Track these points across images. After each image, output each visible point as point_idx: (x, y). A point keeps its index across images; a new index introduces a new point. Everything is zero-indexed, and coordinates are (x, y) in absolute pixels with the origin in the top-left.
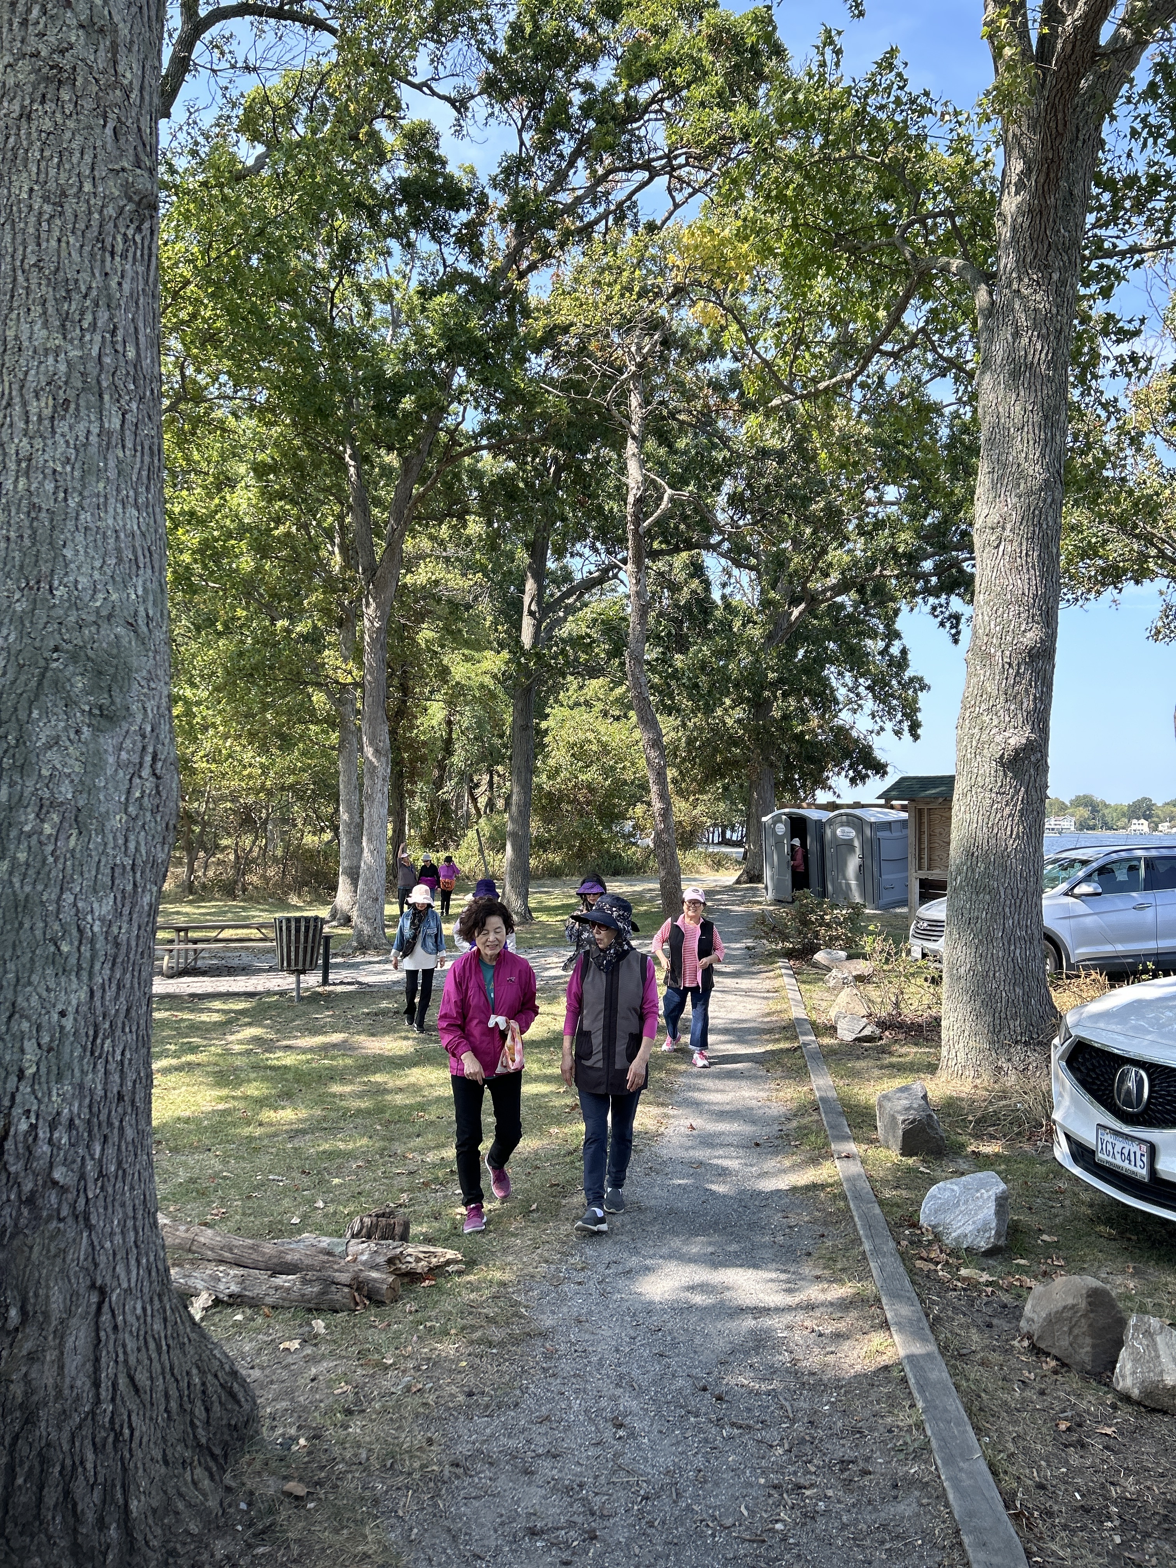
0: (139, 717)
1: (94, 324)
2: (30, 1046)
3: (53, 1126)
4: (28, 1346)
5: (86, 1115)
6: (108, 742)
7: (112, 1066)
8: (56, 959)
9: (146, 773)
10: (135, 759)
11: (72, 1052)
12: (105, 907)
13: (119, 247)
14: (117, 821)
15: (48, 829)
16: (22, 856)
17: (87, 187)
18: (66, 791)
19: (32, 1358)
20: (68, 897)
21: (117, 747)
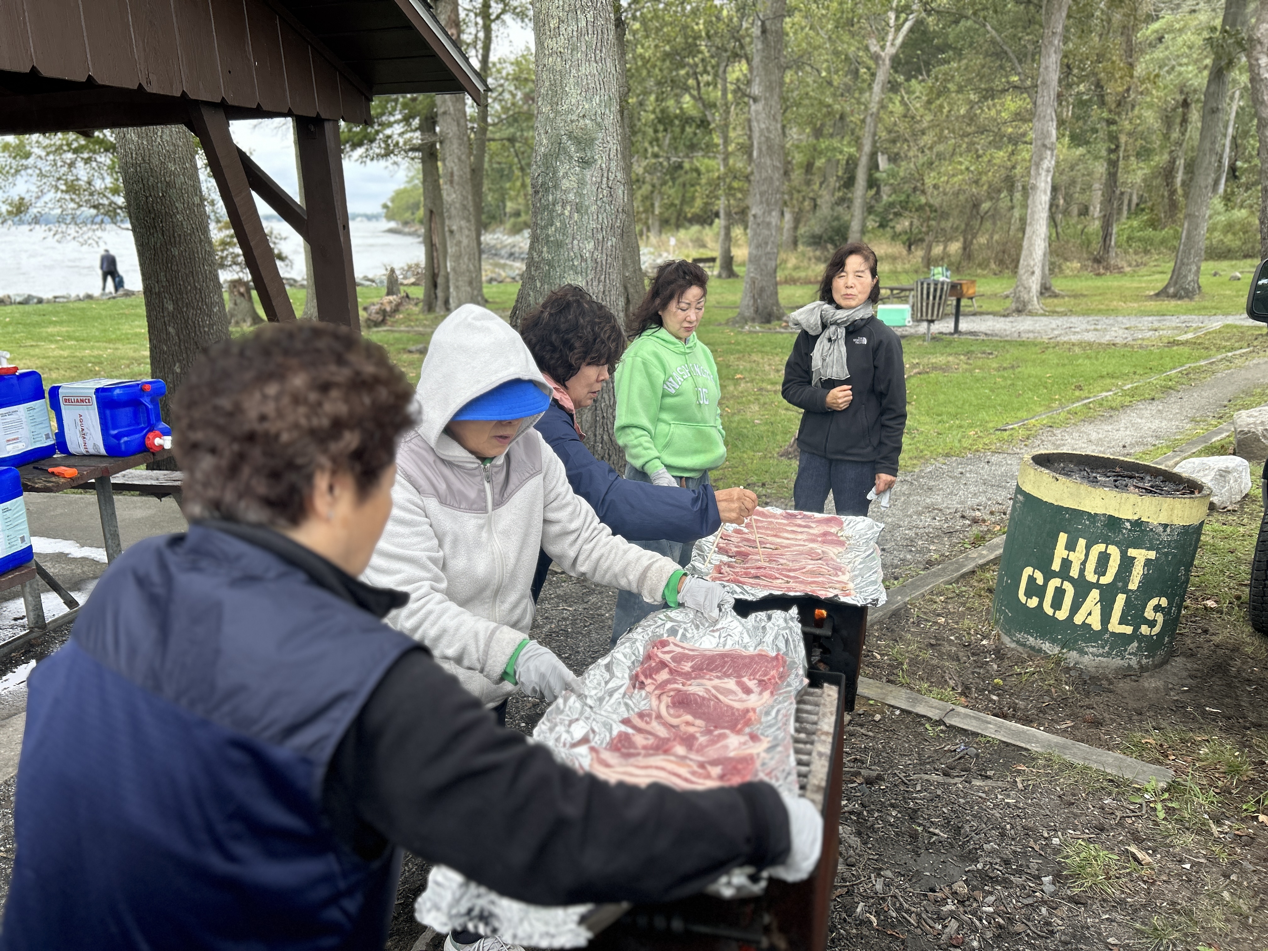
0: (599, 162)
6: (588, 173)
8: (573, 267)
9: (604, 186)
10: (599, 180)
12: (590, 246)
14: (594, 208)
15: (567, 213)
16: (558, 224)
18: (571, 196)
20: (575, 242)
21: (591, 176)
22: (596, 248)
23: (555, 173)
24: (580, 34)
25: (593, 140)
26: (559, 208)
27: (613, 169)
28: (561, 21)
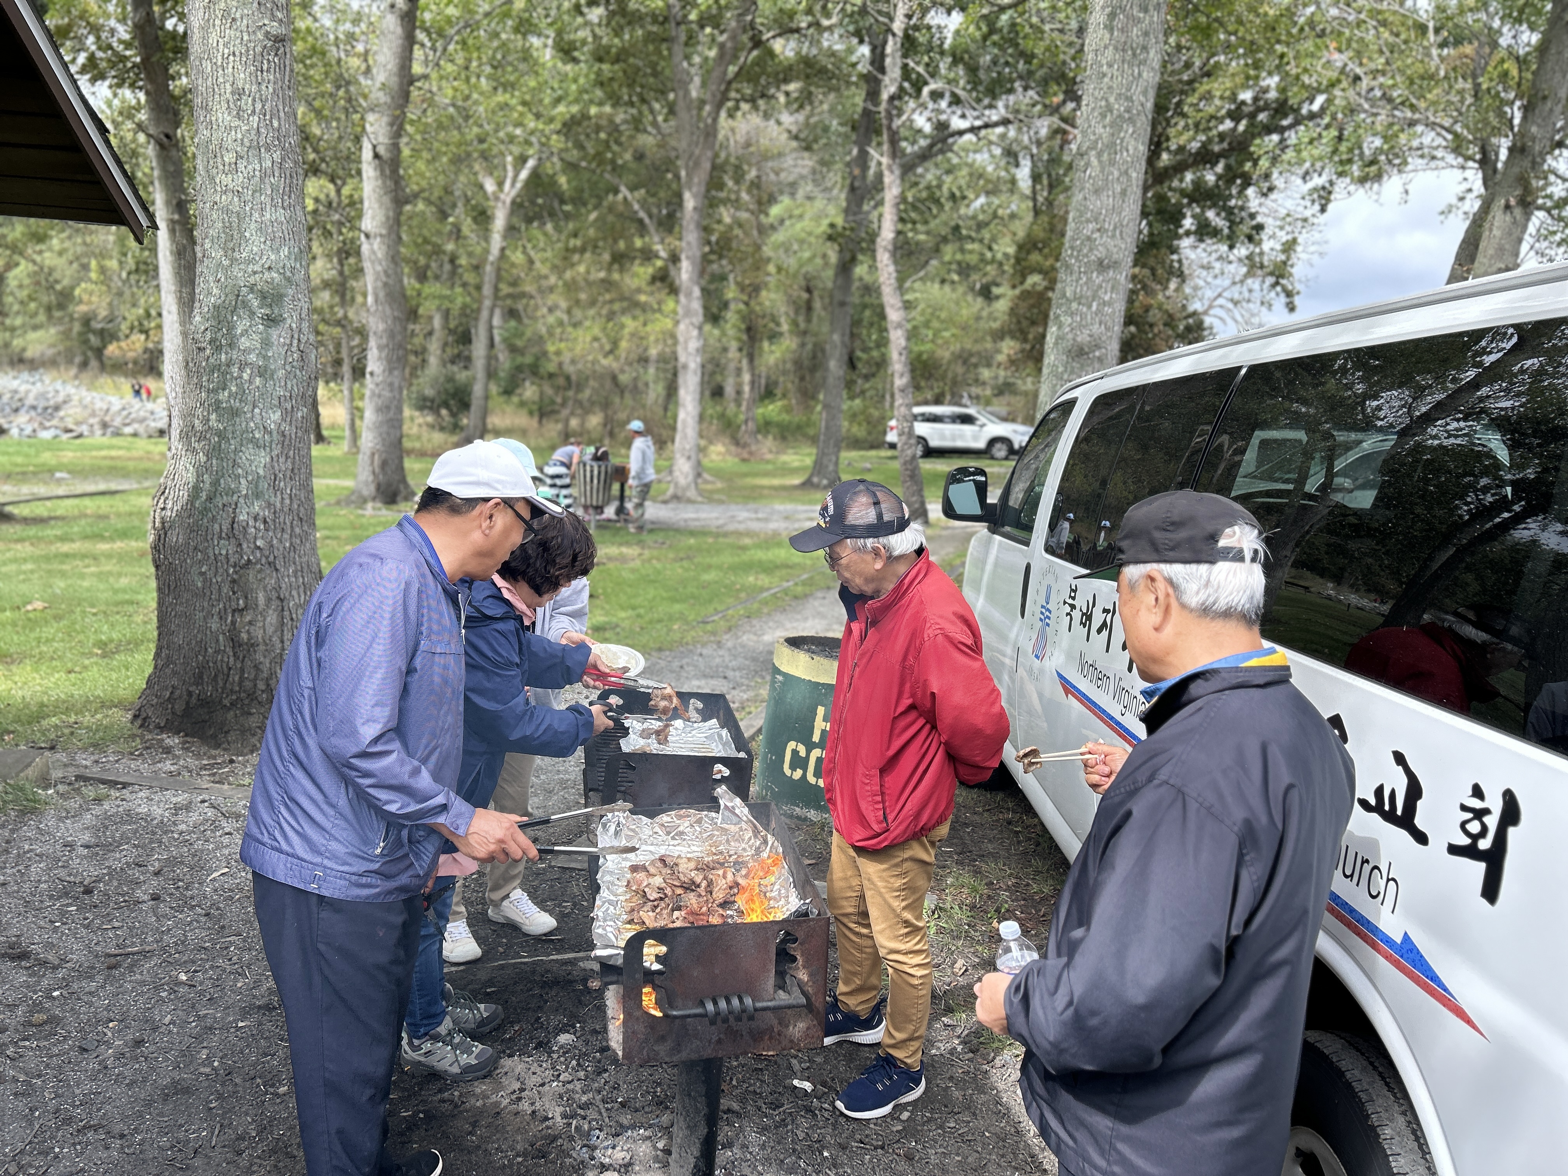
0: (289, 321)
1: (254, 112)
2: (243, 481)
3: (255, 519)
4: (248, 618)
5: (272, 516)
6: (274, 333)
7: (286, 496)
8: (253, 441)
9: (294, 349)
10: (288, 341)
11: (264, 485)
12: (276, 416)
13: (265, 67)
14: (281, 373)
15: (245, 376)
16: (234, 389)
17: (246, 38)
18: (252, 358)
19: (250, 623)
20: (257, 411)
21: (279, 336)
22: (284, 420)
23: (231, 328)
24: (264, 175)
25: (281, 296)
26: (235, 370)
27: (305, 330)
28: (239, 157)
